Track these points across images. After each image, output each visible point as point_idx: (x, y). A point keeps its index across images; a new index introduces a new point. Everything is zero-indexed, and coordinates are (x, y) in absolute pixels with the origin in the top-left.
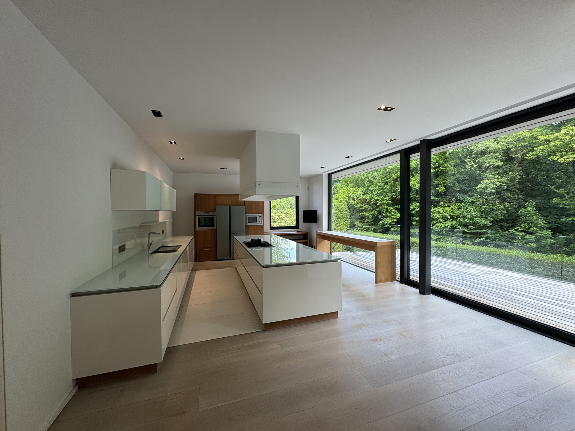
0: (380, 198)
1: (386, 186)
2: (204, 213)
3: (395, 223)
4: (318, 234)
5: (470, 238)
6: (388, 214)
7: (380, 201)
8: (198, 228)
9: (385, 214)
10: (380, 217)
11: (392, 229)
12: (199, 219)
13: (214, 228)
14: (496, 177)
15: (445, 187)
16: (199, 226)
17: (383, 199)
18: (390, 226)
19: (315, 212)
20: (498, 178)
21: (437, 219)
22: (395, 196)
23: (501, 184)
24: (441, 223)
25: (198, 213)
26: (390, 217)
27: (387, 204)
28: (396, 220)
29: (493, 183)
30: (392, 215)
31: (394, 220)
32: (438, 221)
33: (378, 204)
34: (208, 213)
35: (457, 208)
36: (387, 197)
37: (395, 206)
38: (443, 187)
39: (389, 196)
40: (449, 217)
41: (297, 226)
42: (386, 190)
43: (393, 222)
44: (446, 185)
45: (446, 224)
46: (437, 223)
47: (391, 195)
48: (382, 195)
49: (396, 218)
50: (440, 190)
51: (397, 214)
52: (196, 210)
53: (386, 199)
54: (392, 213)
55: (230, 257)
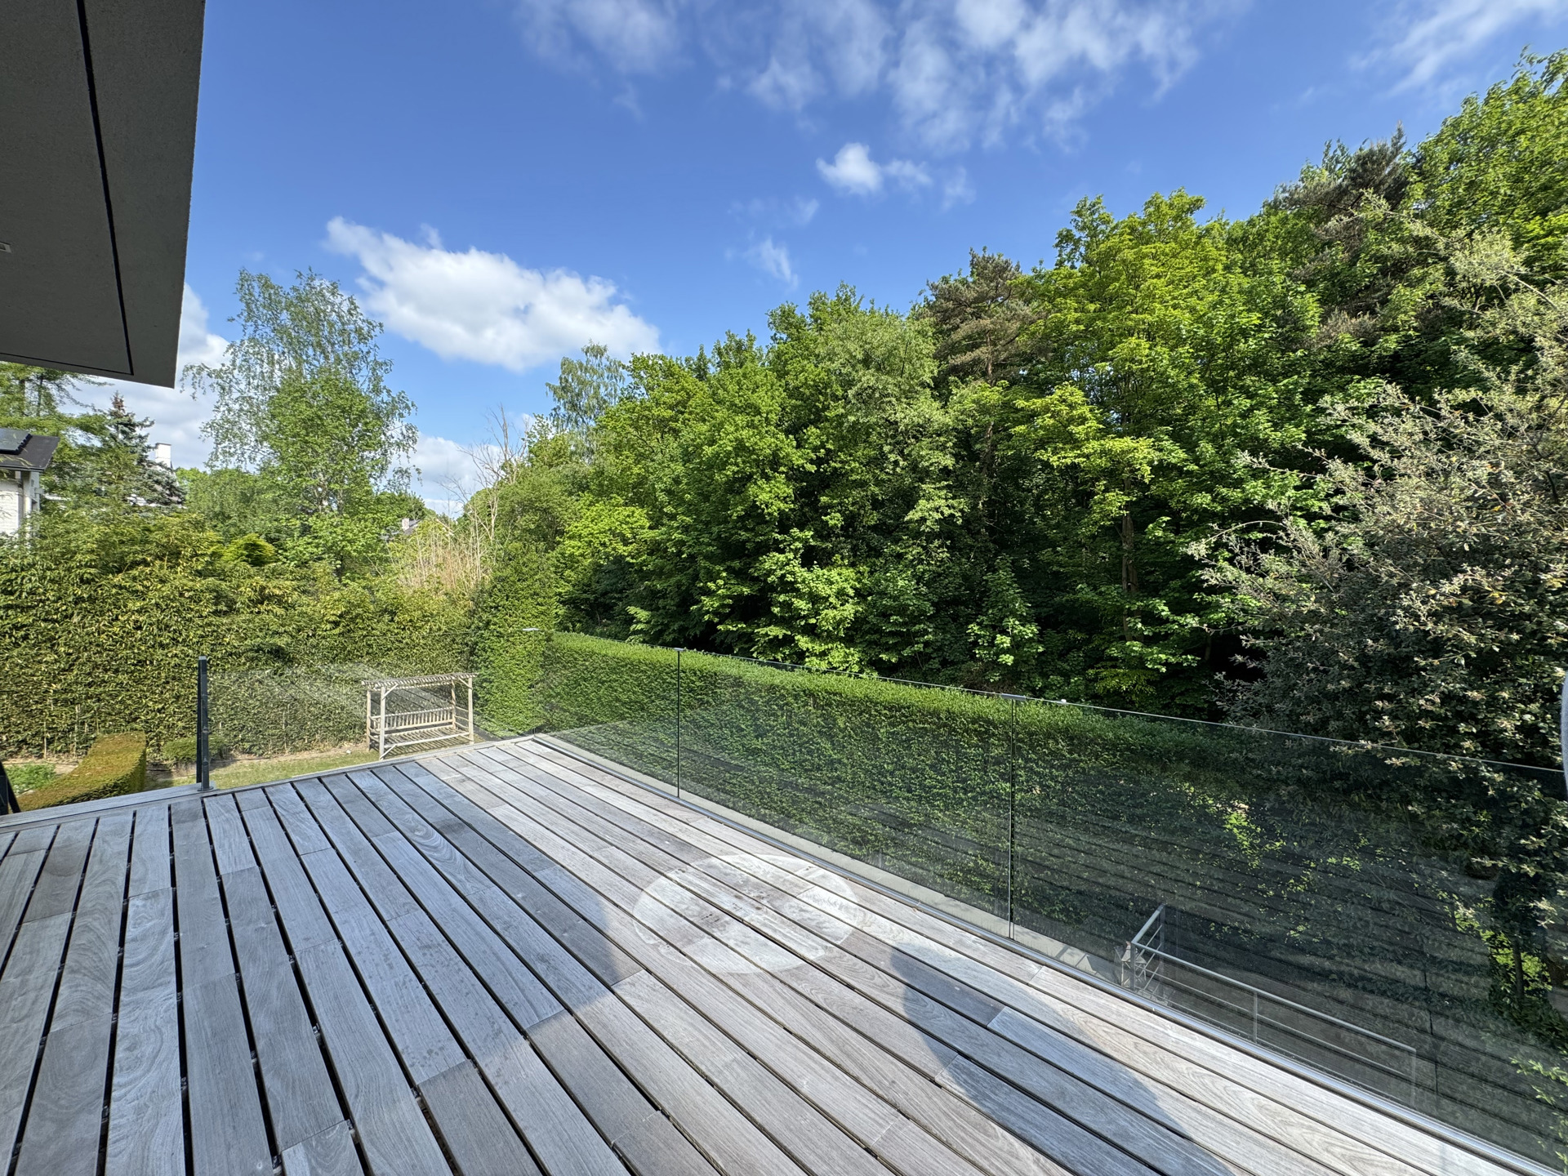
0: (689, 538)
1: (704, 505)
5: (895, 644)
6: (711, 585)
9: (702, 584)
10: (691, 591)
14: (943, 493)
18: (716, 620)
20: (946, 499)
21: (826, 599)
22: (727, 535)
23: (952, 511)
24: (835, 608)
26: (714, 593)
27: (707, 556)
28: (730, 602)
29: (937, 509)
30: (719, 588)
31: (725, 602)
32: (828, 603)
36: (707, 536)
37: (728, 563)
38: (838, 515)
40: (851, 592)
43: (723, 606)
45: (844, 610)
46: (825, 608)
49: (729, 597)
50: (831, 523)
51: (733, 584)
53: (704, 540)
54: (721, 582)
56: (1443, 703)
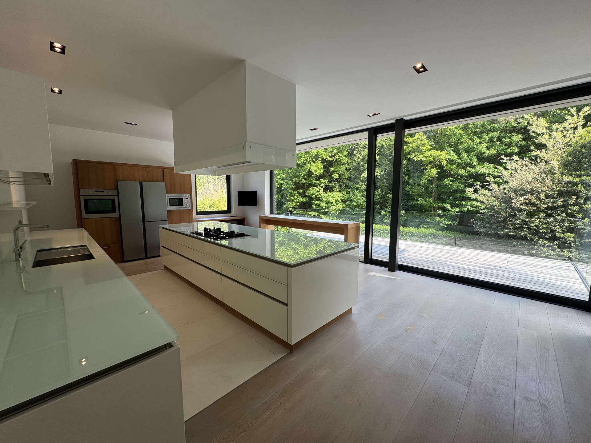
0: (284, 182)
1: (290, 171)
2: (96, 191)
3: (297, 207)
4: (261, 219)
6: (292, 198)
7: (285, 185)
8: (84, 216)
9: (289, 198)
10: (284, 200)
11: (294, 212)
12: (86, 201)
13: (116, 215)
15: (338, 174)
16: (87, 212)
17: (287, 184)
18: (293, 210)
19: (255, 193)
21: (332, 203)
22: (298, 181)
24: (335, 206)
25: (83, 191)
26: (293, 201)
27: (291, 189)
28: (299, 204)
30: (295, 199)
31: (297, 204)
32: (332, 204)
33: (283, 188)
34: (103, 192)
35: (346, 193)
36: (291, 181)
37: (298, 190)
38: (337, 174)
39: (293, 181)
40: (340, 201)
41: (229, 211)
42: (290, 175)
43: (296, 205)
44: (339, 173)
45: (338, 206)
46: (332, 206)
47: (294, 179)
48: (286, 179)
49: (298, 202)
50: (335, 177)
51: (300, 198)
52: (80, 187)
53: (290, 183)
54: (296, 197)
55: (146, 255)
56: (521, 222)
